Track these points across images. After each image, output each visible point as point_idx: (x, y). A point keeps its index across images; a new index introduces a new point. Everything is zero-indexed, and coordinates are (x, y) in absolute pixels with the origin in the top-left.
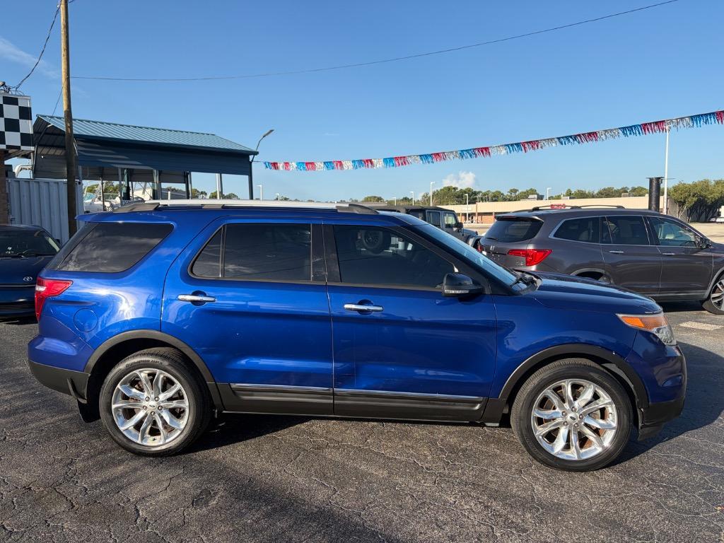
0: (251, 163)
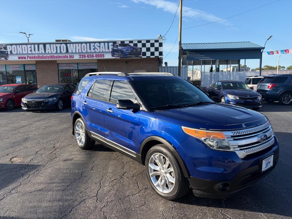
0: (262, 53)
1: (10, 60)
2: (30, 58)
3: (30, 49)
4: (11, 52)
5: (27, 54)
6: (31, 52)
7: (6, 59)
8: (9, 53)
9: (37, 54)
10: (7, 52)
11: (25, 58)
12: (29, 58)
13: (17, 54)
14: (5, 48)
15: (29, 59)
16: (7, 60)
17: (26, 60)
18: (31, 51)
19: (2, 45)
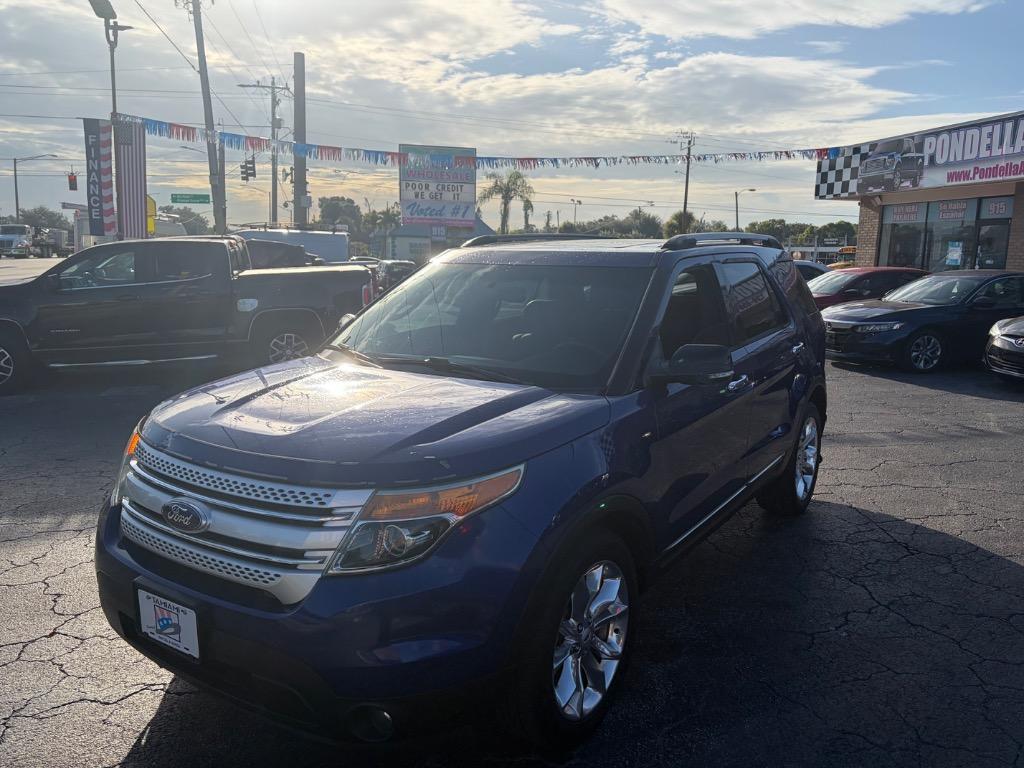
1: (926, 186)
2: (983, 173)
3: (986, 141)
4: (932, 158)
5: (978, 159)
6: (987, 154)
7: (915, 184)
8: (926, 163)
9: (1007, 156)
10: (920, 160)
11: (966, 175)
12: (977, 176)
13: (947, 164)
14: (920, 148)
15: (977, 179)
16: (917, 186)
17: (970, 182)
18: (989, 147)
19: (913, 138)
